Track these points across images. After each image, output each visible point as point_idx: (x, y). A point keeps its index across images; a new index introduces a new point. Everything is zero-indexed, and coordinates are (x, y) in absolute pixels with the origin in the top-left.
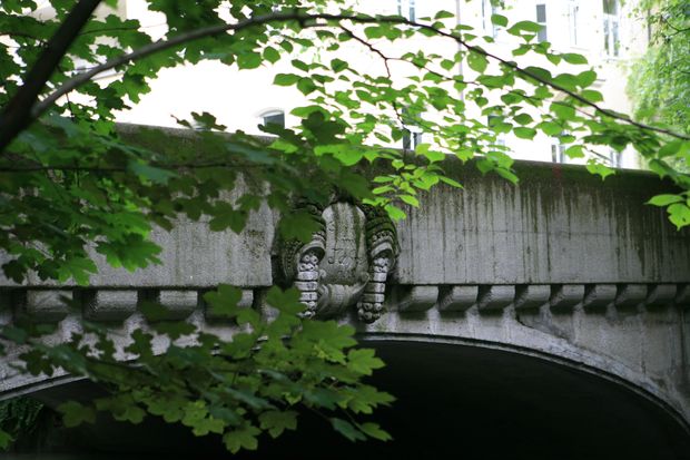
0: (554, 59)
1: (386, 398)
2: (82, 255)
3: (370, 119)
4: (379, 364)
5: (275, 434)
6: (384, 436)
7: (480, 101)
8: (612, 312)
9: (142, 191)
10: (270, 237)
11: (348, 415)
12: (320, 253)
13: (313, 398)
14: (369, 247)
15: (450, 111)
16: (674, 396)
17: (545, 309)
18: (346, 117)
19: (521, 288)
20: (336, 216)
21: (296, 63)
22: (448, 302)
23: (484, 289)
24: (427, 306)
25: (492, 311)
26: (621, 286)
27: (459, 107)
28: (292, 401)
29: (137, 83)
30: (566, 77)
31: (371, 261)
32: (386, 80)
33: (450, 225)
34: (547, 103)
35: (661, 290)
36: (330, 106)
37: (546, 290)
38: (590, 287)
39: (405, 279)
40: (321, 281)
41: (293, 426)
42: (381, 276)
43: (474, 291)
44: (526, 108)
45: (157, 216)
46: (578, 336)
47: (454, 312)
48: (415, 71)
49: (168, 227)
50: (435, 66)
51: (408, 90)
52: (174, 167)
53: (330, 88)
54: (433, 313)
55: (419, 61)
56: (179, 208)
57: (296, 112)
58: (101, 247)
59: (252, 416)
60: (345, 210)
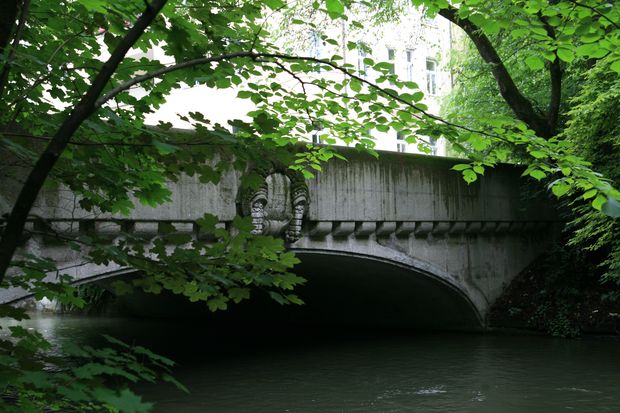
0: (400, 85)
1: (301, 280)
2: (126, 198)
3: (294, 119)
4: (298, 261)
5: (237, 301)
6: (300, 302)
7: (357, 109)
8: (430, 237)
9: (160, 159)
10: (235, 192)
11: (279, 290)
12: (264, 202)
13: (260, 280)
14: (293, 199)
15: (339, 115)
16: (463, 285)
17: (393, 236)
18: (279, 117)
19: (379, 224)
20: (274, 181)
21: (251, 85)
22: (338, 231)
23: (359, 224)
24: (326, 233)
25: (363, 237)
26: (435, 223)
27: (345, 113)
28: (247, 282)
29: (158, 97)
30: (407, 95)
31: (293, 207)
32: (304, 96)
33: (339, 186)
34: (395, 111)
35: (458, 225)
36: (270, 111)
37: (394, 225)
38: (418, 223)
39: (313, 217)
40: (265, 218)
41: (248, 297)
42: (299, 216)
43: (353, 225)
44: (384, 114)
45: (169, 173)
46: (411, 251)
47: (341, 237)
48: (319, 91)
49: (176, 180)
50: (331, 88)
51: (315, 103)
52: (179, 145)
53: (271, 100)
54: (329, 238)
55: (322, 85)
56: (182, 169)
57: (250, 114)
58: (137, 194)
59: (224, 291)
60: (279, 177)
